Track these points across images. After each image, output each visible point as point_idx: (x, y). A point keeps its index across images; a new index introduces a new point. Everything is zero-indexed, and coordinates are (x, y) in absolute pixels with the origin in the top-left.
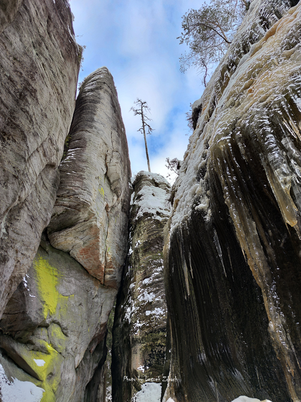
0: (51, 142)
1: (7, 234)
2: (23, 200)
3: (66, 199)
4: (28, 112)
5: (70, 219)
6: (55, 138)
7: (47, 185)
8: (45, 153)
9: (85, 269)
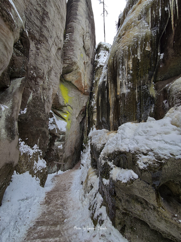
0: (58, 38)
1: (49, 81)
2: (51, 67)
3: (67, 61)
4: (46, 27)
5: (70, 69)
6: (59, 35)
7: (59, 58)
8: (56, 44)
9: (77, 88)
